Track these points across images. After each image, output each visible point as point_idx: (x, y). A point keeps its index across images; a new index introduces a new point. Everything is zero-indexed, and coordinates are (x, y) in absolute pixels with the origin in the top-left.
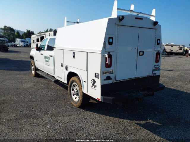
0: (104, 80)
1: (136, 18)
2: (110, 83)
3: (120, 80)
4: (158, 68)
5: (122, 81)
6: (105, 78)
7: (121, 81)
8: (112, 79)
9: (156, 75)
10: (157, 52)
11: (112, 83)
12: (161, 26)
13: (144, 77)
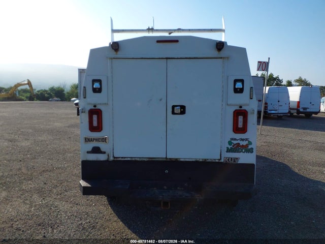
0: (88, 152)
1: (158, 42)
2: (102, 160)
3: (122, 158)
4: (247, 145)
5: (129, 159)
6: (90, 149)
7: (126, 159)
8: (104, 153)
9: (240, 162)
10: (238, 108)
11: (107, 161)
12: (245, 49)
13: (194, 160)
